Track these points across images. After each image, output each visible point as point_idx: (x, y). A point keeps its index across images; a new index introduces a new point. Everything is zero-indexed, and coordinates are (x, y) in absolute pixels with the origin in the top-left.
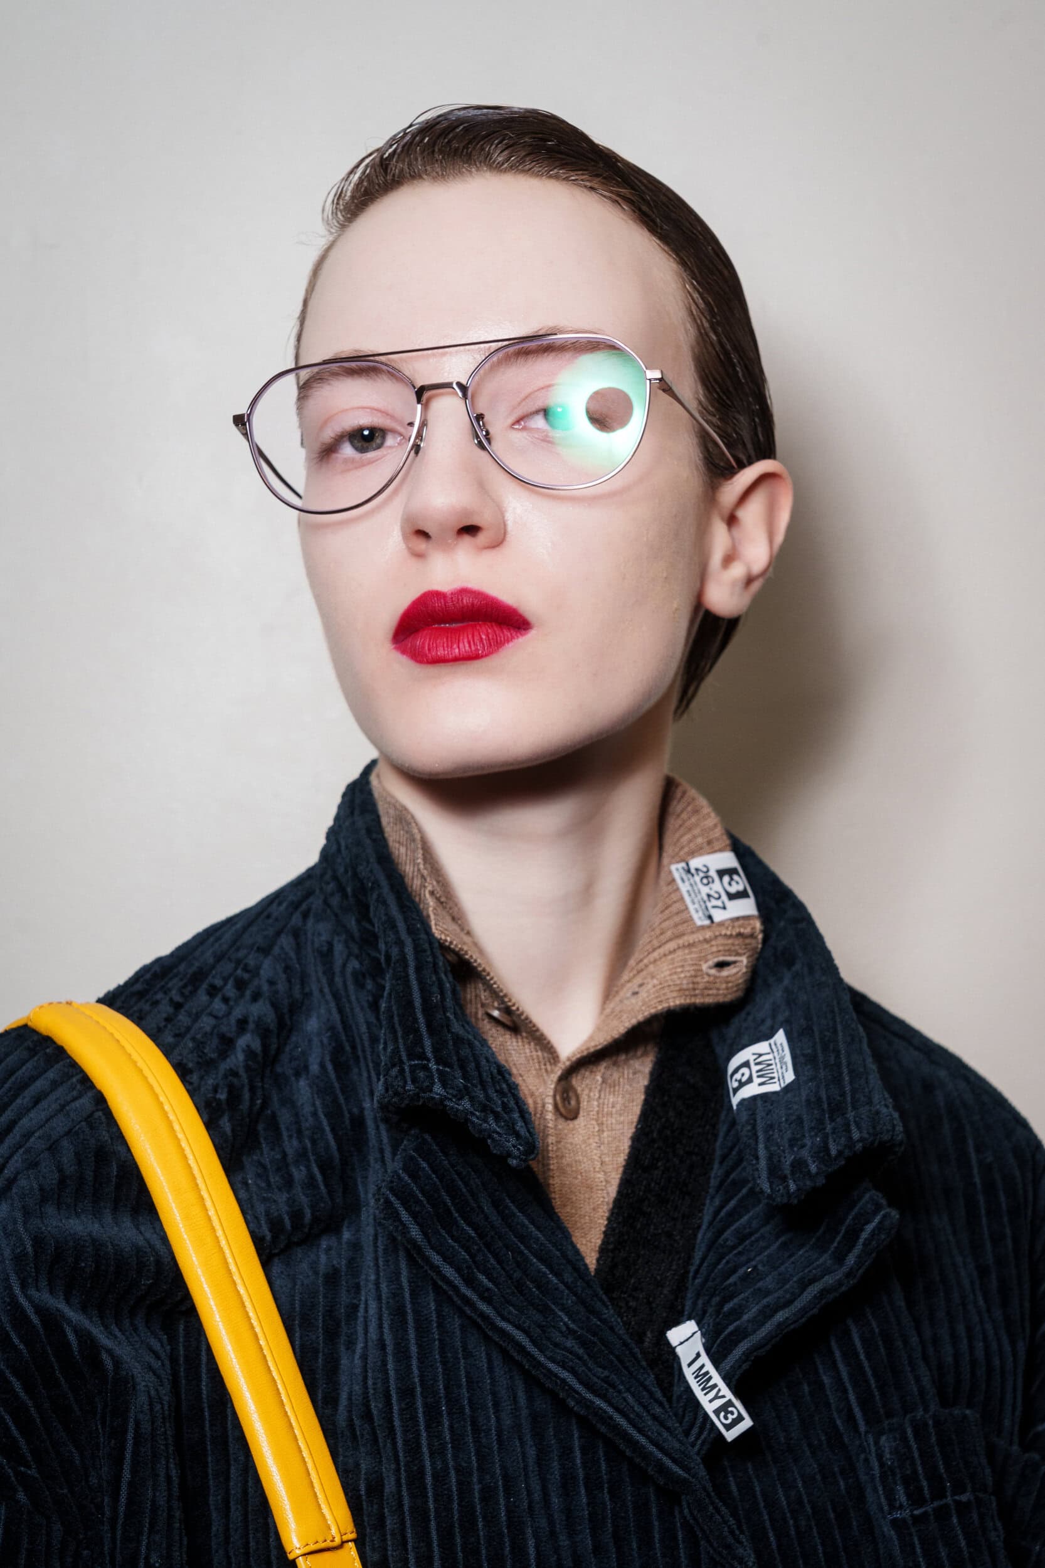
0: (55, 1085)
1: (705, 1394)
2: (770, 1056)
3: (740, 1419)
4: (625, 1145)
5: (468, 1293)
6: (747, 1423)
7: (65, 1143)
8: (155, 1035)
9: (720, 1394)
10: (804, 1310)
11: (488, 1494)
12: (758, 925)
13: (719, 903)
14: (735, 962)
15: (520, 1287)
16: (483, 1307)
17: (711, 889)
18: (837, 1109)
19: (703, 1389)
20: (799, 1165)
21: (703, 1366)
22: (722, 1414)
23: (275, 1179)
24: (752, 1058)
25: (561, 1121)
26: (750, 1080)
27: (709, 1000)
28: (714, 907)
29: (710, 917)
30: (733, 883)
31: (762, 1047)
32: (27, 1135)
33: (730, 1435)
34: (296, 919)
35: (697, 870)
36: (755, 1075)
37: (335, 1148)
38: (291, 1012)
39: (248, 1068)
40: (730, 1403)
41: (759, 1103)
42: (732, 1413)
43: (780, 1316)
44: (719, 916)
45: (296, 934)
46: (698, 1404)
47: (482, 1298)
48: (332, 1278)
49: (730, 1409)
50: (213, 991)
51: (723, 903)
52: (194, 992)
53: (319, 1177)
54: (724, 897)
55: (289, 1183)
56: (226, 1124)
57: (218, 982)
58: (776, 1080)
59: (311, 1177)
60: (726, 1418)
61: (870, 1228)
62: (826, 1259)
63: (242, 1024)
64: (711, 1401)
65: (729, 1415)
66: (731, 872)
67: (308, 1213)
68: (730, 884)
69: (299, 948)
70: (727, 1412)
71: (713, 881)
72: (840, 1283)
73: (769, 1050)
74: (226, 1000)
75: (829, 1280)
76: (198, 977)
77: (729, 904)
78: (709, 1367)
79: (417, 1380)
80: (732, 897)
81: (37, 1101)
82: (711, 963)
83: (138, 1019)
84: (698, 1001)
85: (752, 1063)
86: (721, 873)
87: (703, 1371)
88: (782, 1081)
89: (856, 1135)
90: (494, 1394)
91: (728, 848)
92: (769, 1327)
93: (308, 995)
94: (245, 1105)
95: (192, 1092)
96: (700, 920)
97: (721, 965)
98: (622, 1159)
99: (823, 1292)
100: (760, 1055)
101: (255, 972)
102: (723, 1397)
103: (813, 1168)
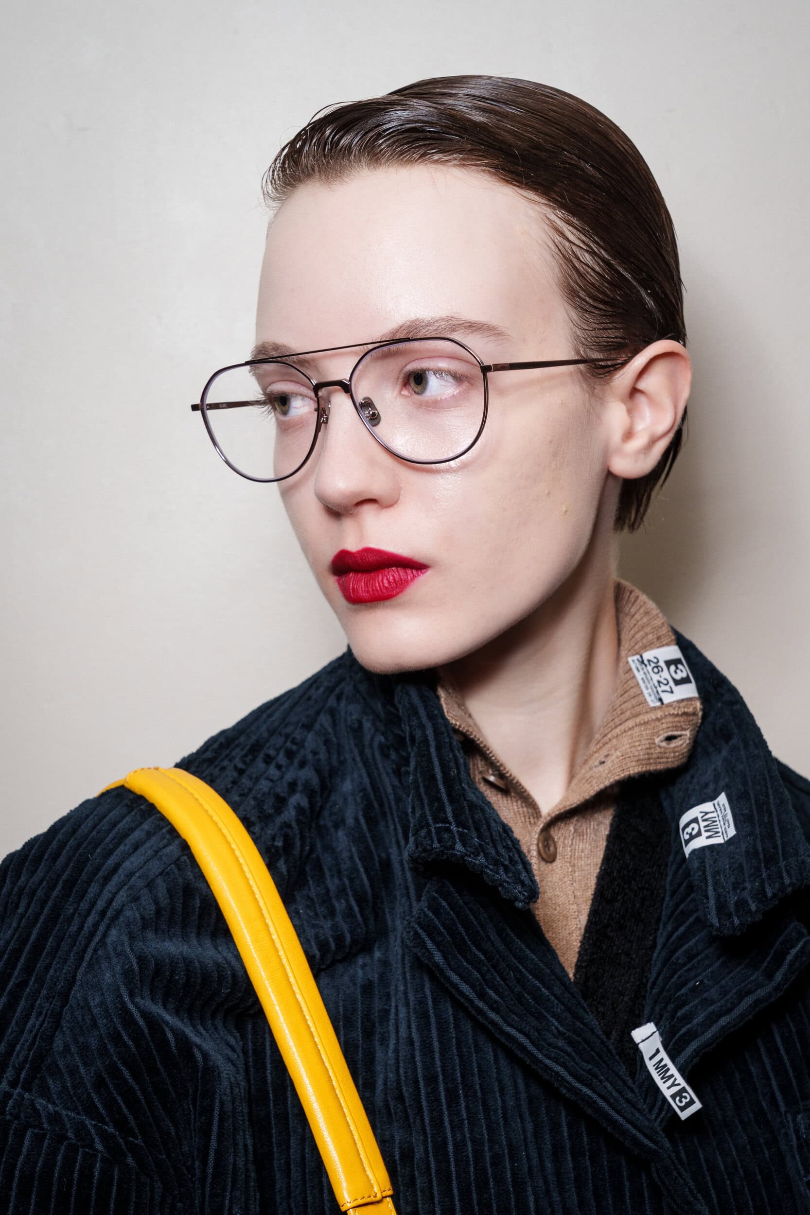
0: (149, 835)
1: (664, 1082)
2: (715, 815)
3: (692, 1102)
4: (593, 882)
5: (481, 1004)
6: (697, 1106)
7: (159, 881)
8: (224, 794)
9: (676, 1083)
10: (742, 1016)
11: (497, 1161)
12: (698, 705)
13: (667, 688)
14: (680, 736)
15: (520, 999)
16: (493, 1015)
17: (660, 676)
18: (770, 860)
19: (662, 1078)
20: (741, 904)
21: (662, 1060)
22: (678, 1098)
23: (322, 910)
24: (700, 816)
25: (543, 863)
26: (699, 834)
27: (660, 767)
28: (663, 691)
29: (660, 700)
30: (678, 671)
31: (708, 806)
32: (130, 875)
33: (684, 1115)
34: (332, 702)
35: (649, 661)
36: (703, 830)
37: (368, 884)
38: (330, 776)
39: (298, 821)
40: (683, 1090)
41: (707, 853)
42: (686, 1098)
43: (723, 1021)
44: (667, 698)
45: (332, 712)
46: (657, 1090)
47: (492, 1008)
48: (367, 989)
49: (684, 1094)
50: (268, 760)
51: (671, 687)
52: (253, 760)
53: (356, 909)
54: (672, 683)
55: (332, 913)
56: (282, 865)
57: (272, 753)
58: (720, 834)
59: (350, 908)
60: (681, 1101)
61: (794, 951)
62: (757, 975)
63: (292, 786)
64: (669, 1088)
65: (683, 1099)
66: (676, 662)
67: (348, 937)
68: (676, 672)
69: (334, 724)
70: (682, 1097)
71: (662, 670)
72: (770, 995)
73: (713, 809)
74: (279, 767)
75: (761, 993)
76: (255, 749)
77: (675, 688)
78: (667, 1061)
79: (439, 1069)
80: (677, 682)
81: (136, 847)
82: (662, 737)
83: (211, 781)
84: (652, 768)
85: (700, 820)
86: (668, 663)
87: (662, 1064)
88: (725, 835)
89: (787, 881)
90: (500, 1081)
91: (674, 642)
92: (714, 1029)
93: (342, 763)
94: (296, 852)
95: (256, 840)
96: (653, 703)
97: (670, 739)
98: (590, 893)
99: (757, 1002)
100: (707, 813)
101: (301, 744)
102: (679, 1084)
103: (753, 907)
